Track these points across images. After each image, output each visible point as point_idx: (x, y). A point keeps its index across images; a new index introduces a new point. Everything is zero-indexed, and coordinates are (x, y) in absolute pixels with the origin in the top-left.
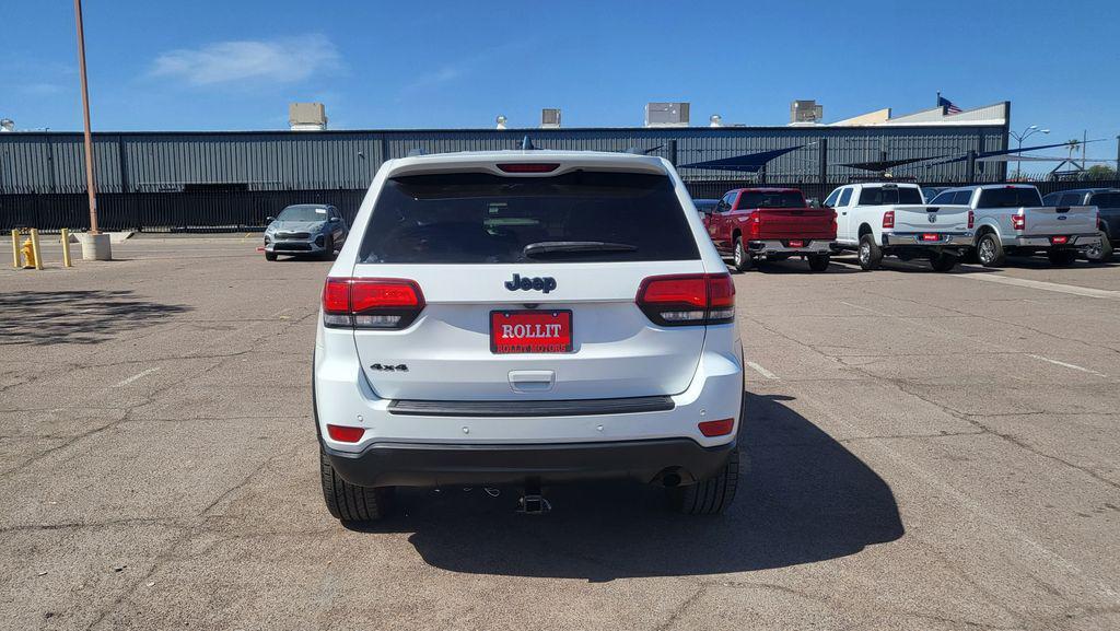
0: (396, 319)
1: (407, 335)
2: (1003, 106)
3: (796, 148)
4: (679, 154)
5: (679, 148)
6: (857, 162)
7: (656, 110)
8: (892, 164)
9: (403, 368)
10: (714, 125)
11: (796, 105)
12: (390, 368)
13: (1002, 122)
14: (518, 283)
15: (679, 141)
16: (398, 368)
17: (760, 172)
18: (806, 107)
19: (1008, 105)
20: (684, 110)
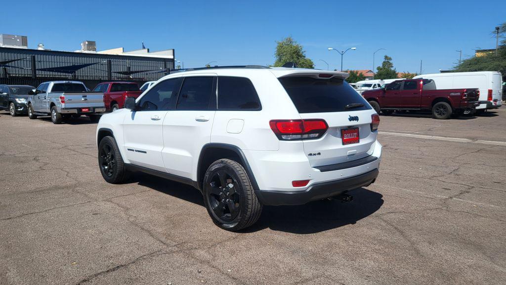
0: (317, 135)
1: (322, 141)
2: (172, 51)
3: (94, 64)
4: (36, 63)
5: (36, 60)
6: (119, 71)
7: (6, 39)
8: (133, 73)
9: (319, 154)
10: (40, 49)
11: (87, 43)
12: (315, 154)
13: (172, 57)
14: (352, 119)
15: (36, 56)
16: (318, 154)
17: (73, 74)
18: (91, 44)
19: (174, 50)
20: (24, 40)
